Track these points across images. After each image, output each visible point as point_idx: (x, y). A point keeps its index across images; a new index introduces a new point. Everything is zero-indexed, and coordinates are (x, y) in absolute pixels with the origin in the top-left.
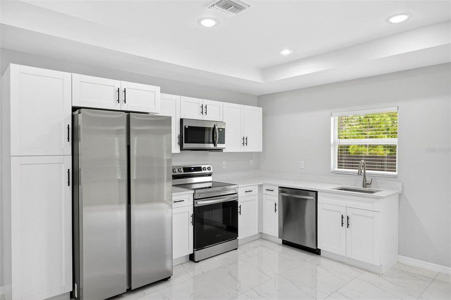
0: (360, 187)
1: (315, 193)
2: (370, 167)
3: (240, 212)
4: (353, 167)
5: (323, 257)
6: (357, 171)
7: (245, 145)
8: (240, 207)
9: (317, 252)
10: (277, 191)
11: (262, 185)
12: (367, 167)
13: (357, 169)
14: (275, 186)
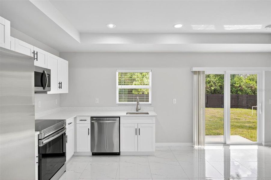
0: (136, 112)
1: (119, 118)
2: (141, 100)
3: (67, 141)
4: (132, 101)
5: (122, 156)
6: (136, 103)
7: (61, 88)
8: (67, 137)
9: (118, 154)
10: (89, 120)
11: (76, 117)
12: (139, 100)
13: (136, 102)
14: (88, 116)
